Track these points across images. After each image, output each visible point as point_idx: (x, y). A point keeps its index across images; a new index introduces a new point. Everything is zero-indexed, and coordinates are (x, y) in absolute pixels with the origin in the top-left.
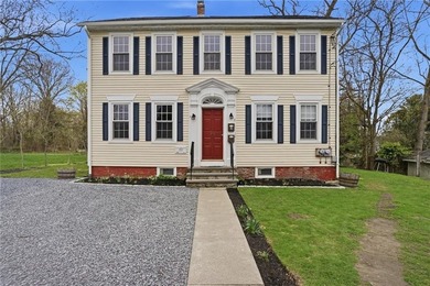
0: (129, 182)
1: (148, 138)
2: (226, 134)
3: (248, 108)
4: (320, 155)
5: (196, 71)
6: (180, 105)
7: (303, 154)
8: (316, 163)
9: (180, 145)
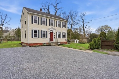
0: (37, 46)
1: (41, 37)
2: (54, 37)
3: (57, 32)
4: (65, 40)
5: (49, 26)
6: (47, 31)
7: (63, 40)
8: (65, 41)
9: (47, 39)
